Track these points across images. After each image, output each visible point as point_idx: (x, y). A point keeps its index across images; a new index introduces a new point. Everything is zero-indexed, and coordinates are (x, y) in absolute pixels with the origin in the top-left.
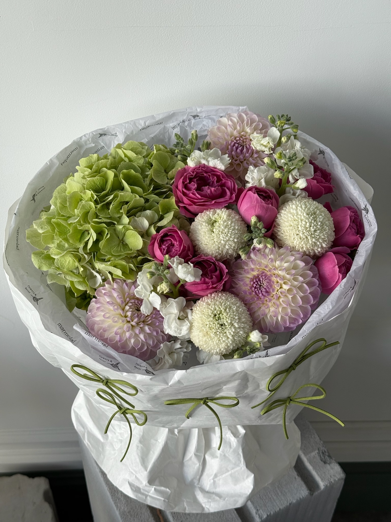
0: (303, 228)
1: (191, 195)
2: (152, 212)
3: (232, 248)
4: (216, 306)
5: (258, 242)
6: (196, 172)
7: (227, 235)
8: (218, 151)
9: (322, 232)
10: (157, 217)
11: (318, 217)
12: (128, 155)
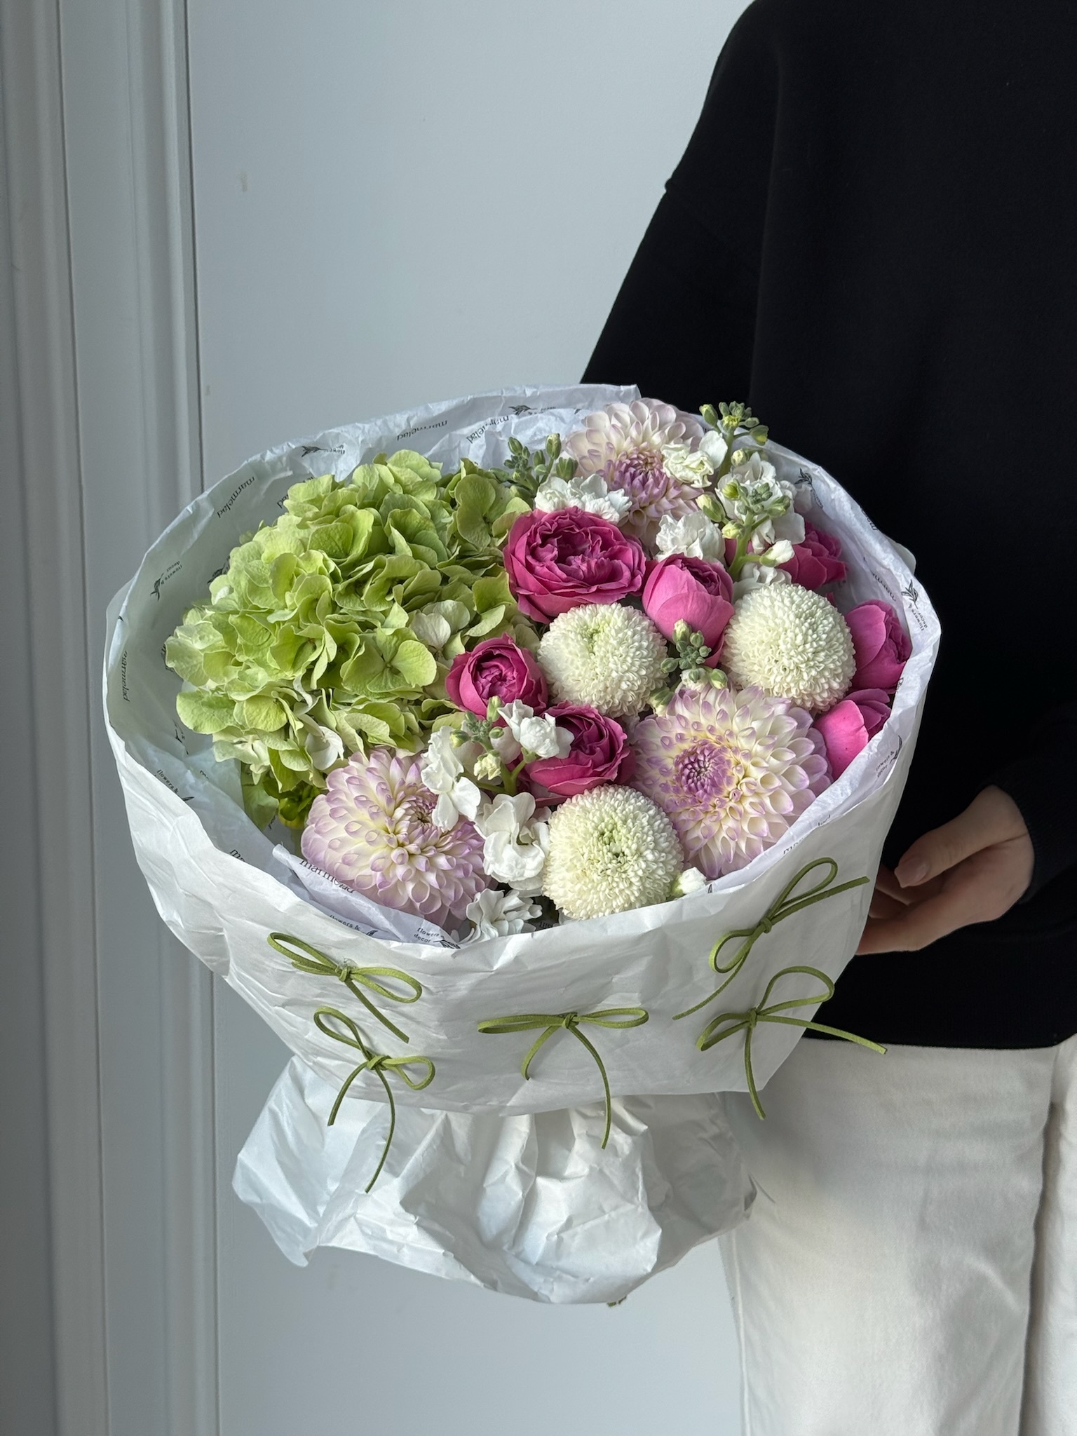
0: (789, 646)
1: (545, 571)
2: (456, 605)
3: (636, 688)
4: (604, 814)
5: (692, 676)
6: (559, 524)
7: (624, 661)
8: (600, 481)
9: (831, 656)
10: (467, 618)
11: (819, 622)
12: (403, 478)
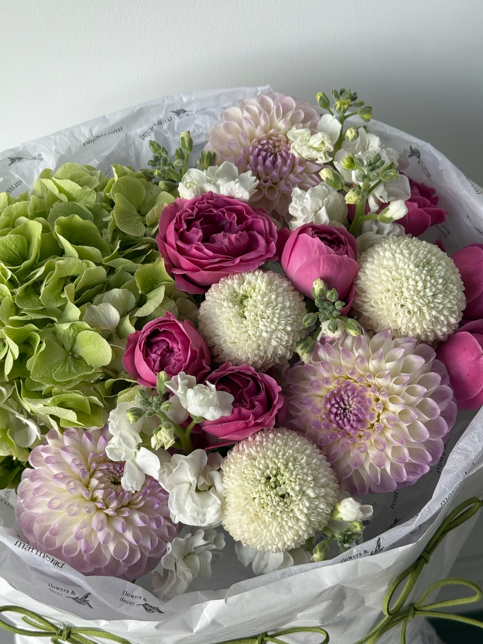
0: (412, 292)
1: (194, 251)
2: (123, 292)
3: (284, 343)
4: (268, 461)
5: (331, 328)
6: (199, 208)
7: (272, 322)
8: (232, 167)
9: (447, 297)
10: (133, 300)
11: (435, 268)
12: (66, 188)
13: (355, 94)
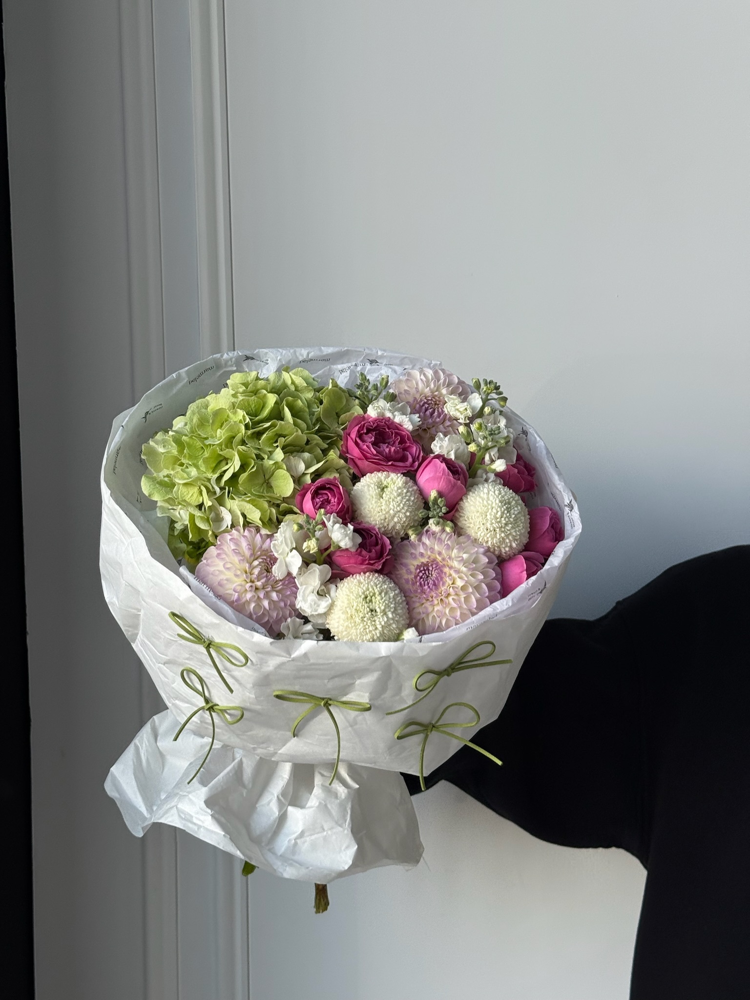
0: (492, 517)
1: (365, 447)
2: (310, 456)
3: (402, 522)
4: (369, 587)
5: (435, 522)
6: (378, 424)
7: (399, 505)
9: (515, 528)
11: (512, 508)
12: (296, 382)
13: (499, 386)
